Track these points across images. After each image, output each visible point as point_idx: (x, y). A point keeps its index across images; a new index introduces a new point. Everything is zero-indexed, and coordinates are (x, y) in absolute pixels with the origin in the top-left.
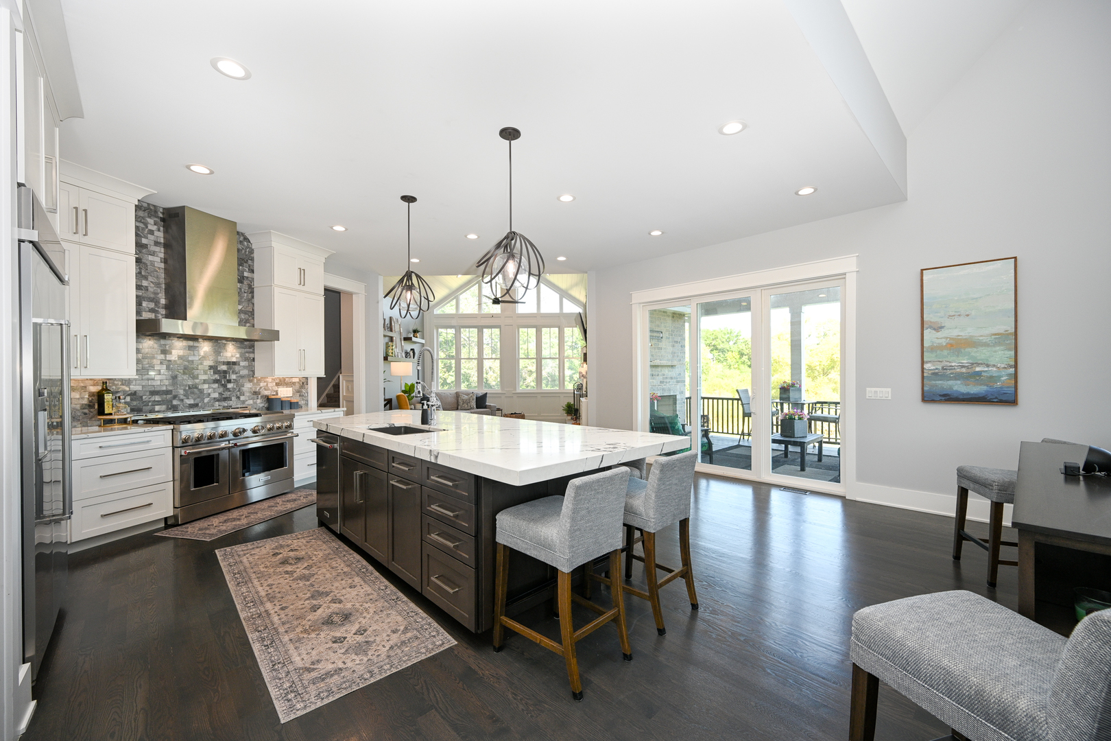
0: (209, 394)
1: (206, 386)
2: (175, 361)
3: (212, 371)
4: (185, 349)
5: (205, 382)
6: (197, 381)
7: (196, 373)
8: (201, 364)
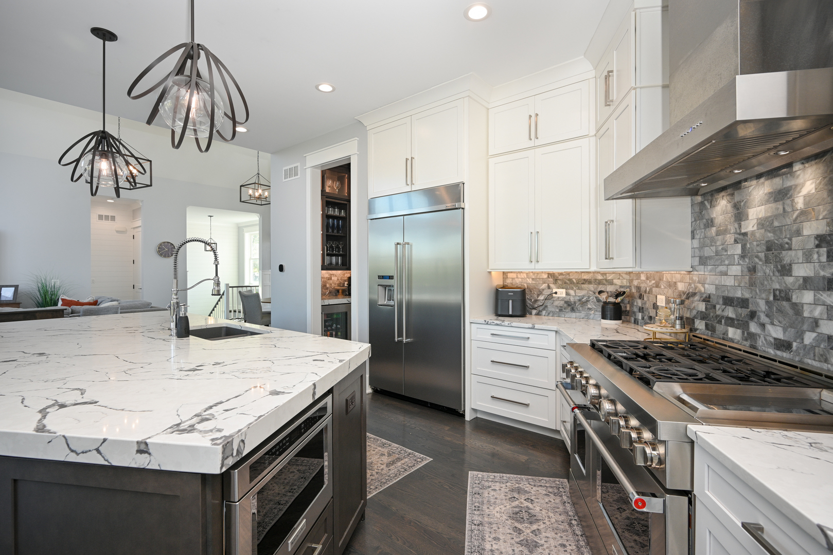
0: (815, 323)
1: (808, 297)
2: (753, 233)
3: (824, 250)
4: (768, 202)
5: (807, 283)
6: (789, 280)
7: (787, 260)
8: (798, 233)
